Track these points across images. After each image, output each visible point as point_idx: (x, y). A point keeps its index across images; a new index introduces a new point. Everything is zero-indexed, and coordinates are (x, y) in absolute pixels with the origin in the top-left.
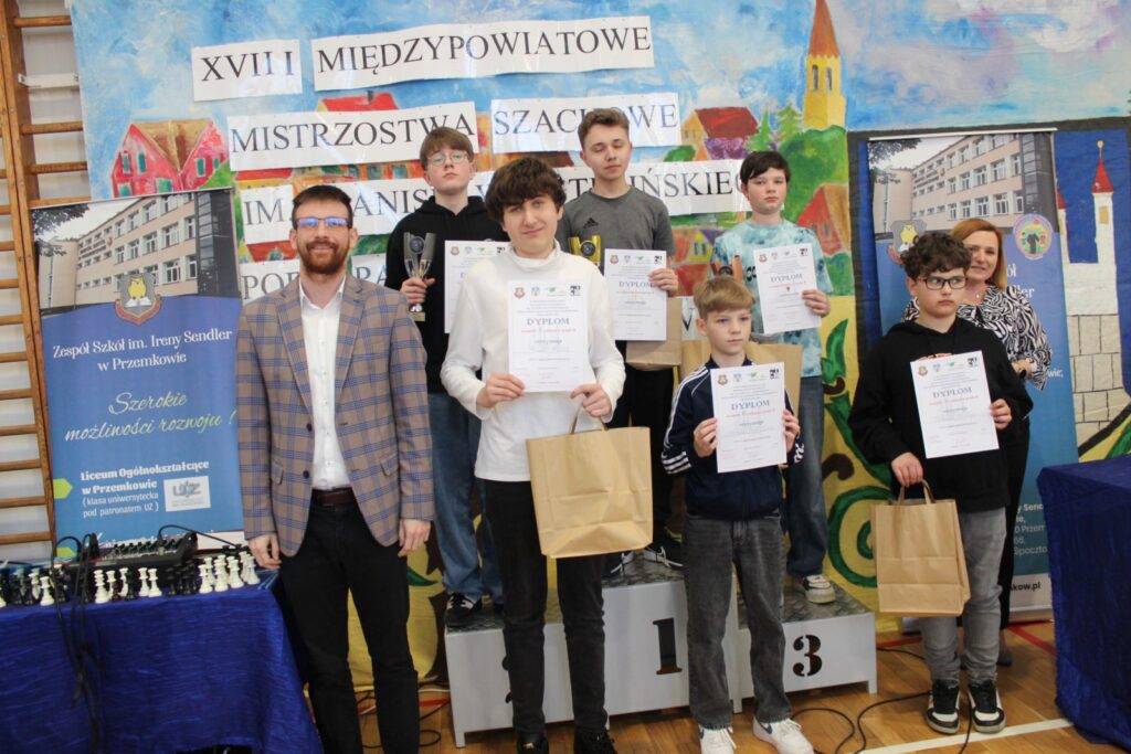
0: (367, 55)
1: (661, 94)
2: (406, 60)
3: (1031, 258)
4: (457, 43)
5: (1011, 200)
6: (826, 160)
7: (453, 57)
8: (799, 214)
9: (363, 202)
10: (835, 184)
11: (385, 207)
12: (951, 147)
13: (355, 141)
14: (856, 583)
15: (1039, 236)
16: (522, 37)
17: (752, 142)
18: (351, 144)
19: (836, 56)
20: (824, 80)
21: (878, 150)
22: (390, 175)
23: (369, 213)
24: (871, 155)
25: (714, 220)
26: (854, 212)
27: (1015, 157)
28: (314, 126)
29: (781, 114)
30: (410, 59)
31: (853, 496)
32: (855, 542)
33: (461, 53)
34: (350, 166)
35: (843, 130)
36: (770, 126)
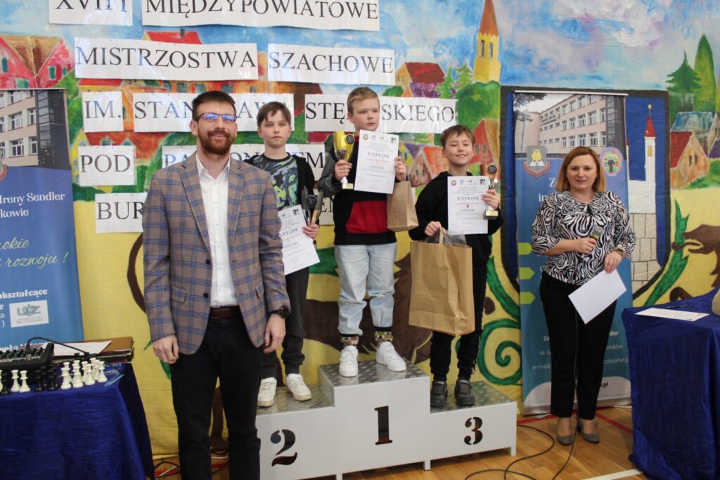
0: (182, 3)
1: (383, 50)
2: (210, 10)
3: (610, 175)
4: (247, 1)
5: (599, 137)
6: (486, 103)
7: (244, 11)
9: (174, 108)
10: (491, 119)
12: (564, 100)
13: (170, 64)
14: (493, 382)
15: (615, 161)
17: (440, 88)
18: (167, 66)
19: (496, 36)
20: (488, 50)
21: (520, 98)
22: (193, 91)
23: (177, 116)
24: (515, 102)
25: (413, 138)
26: (502, 138)
27: (602, 110)
28: (141, 50)
29: (460, 70)
30: (213, 9)
31: (493, 326)
32: (494, 356)
33: (249, 8)
34: (165, 81)
35: (498, 84)
36: (452, 77)
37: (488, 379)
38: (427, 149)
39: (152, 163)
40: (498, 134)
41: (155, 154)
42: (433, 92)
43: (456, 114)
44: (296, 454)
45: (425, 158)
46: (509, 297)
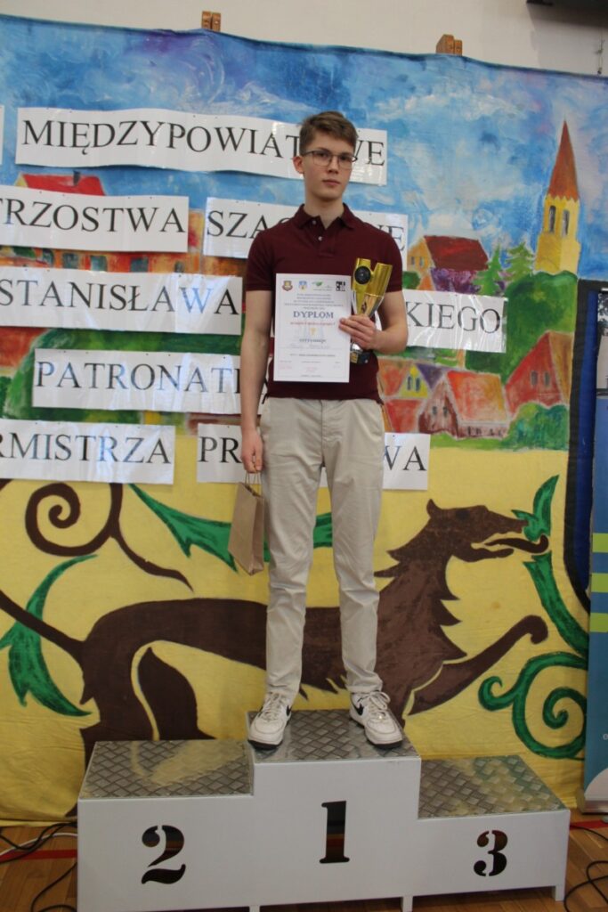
0: (78, 132)
2: (120, 143)
4: (177, 131)
6: (553, 306)
7: (171, 146)
8: (521, 359)
9: (55, 291)
10: (560, 332)
11: (78, 300)
13: (53, 225)
14: (538, 753)
16: (248, 134)
17: (480, 278)
18: (49, 226)
19: (575, 200)
20: (560, 222)
22: (87, 266)
23: (60, 304)
24: (601, 307)
25: (432, 356)
26: (576, 363)
28: (10, 201)
29: (513, 252)
30: (124, 142)
31: (545, 662)
32: (541, 711)
33: (181, 143)
34: (46, 250)
35: (575, 277)
36: (500, 263)
37: (529, 746)
38: (452, 375)
39: (18, 374)
40: (571, 355)
41: (23, 361)
42: (468, 284)
43: (503, 321)
44: (184, 867)
45: (448, 388)
46: (572, 618)
